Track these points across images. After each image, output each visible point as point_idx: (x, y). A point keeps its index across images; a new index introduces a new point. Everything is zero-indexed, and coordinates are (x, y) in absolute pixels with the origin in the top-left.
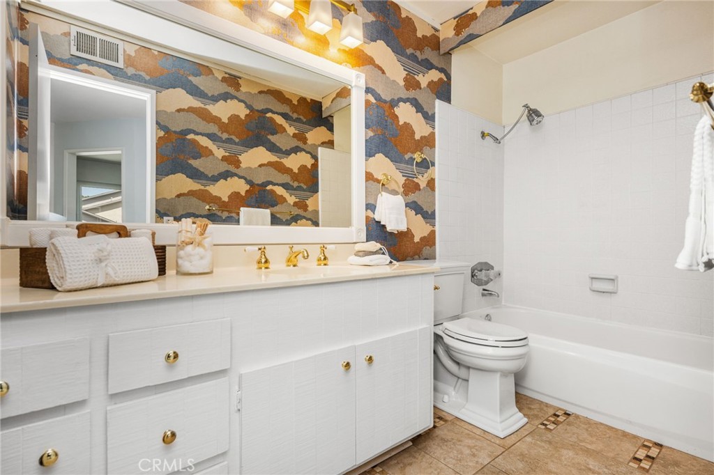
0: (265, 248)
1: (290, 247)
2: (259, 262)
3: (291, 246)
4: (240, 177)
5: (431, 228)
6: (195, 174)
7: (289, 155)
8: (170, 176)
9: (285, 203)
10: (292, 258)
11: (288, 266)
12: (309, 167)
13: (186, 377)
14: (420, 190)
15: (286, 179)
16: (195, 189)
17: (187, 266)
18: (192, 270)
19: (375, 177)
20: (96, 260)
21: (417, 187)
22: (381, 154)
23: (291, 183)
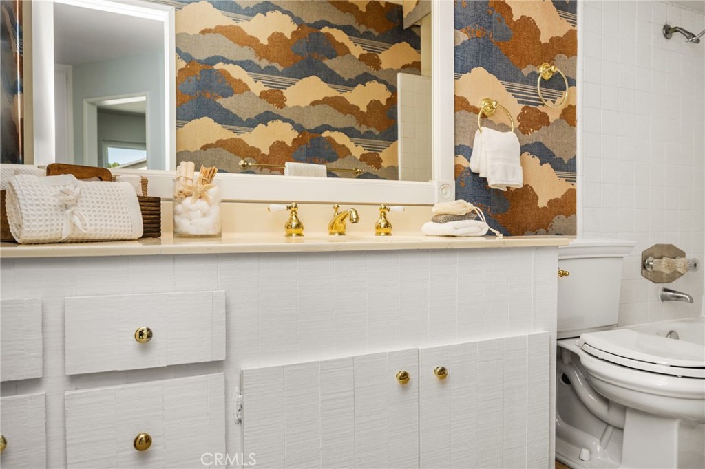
0: (296, 207)
1: (334, 207)
2: (289, 227)
3: (337, 206)
4: (285, 121)
5: (568, 186)
6: (225, 118)
7: (354, 86)
8: (194, 121)
9: (348, 157)
10: (337, 222)
11: (331, 234)
12: (384, 102)
13: (165, 365)
14: (548, 124)
15: (349, 121)
16: (225, 138)
17: (186, 226)
18: (193, 231)
19: (471, 104)
20: (61, 206)
21: (544, 119)
22: (481, 69)
23: (357, 127)
